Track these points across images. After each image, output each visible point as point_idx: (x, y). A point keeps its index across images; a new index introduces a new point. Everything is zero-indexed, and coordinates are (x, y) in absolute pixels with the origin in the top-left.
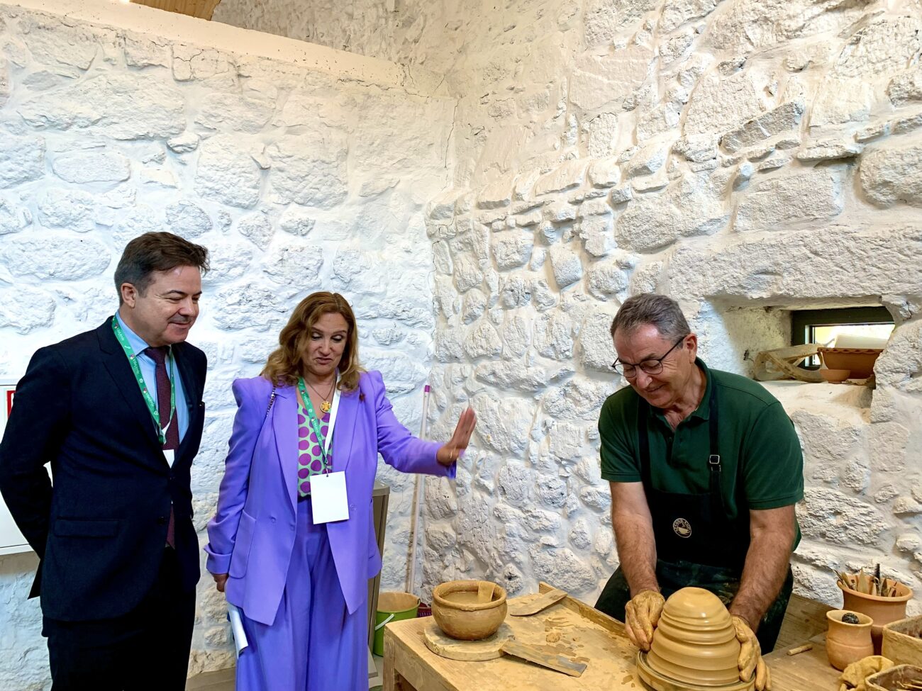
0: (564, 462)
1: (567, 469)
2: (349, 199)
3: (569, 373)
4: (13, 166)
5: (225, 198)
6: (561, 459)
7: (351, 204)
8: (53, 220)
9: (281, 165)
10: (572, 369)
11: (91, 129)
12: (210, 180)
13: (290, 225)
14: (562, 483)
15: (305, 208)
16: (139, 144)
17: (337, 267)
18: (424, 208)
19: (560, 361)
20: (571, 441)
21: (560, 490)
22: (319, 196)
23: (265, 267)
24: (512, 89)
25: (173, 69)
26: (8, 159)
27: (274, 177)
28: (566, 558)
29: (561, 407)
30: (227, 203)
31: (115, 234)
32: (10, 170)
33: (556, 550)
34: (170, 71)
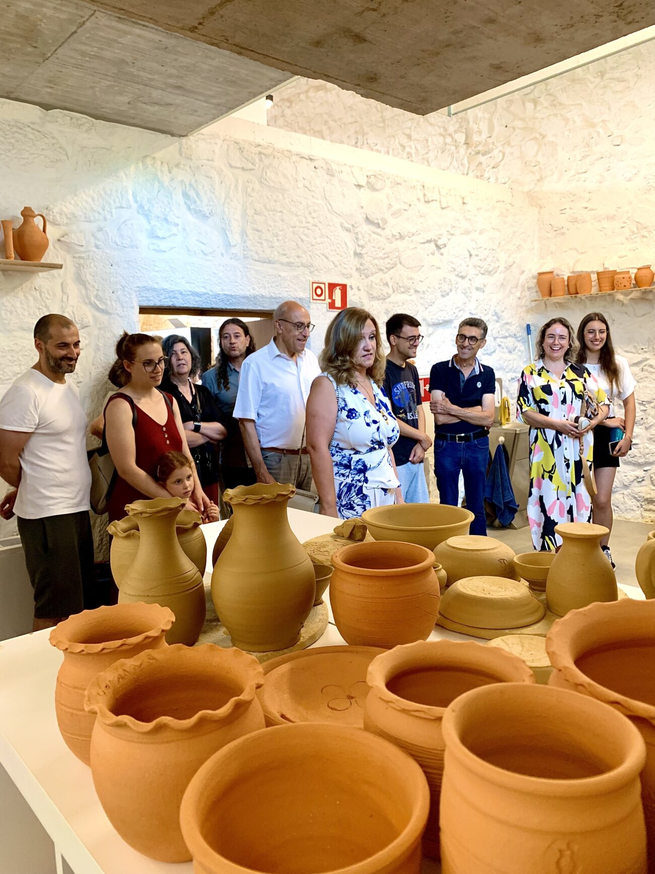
0: (644, 403)
1: (647, 406)
2: (500, 270)
3: (647, 359)
4: (390, 261)
5: (457, 273)
6: (643, 401)
7: (500, 272)
8: (402, 290)
9: (477, 253)
10: (648, 357)
11: (413, 238)
12: (453, 263)
13: (479, 286)
14: (642, 413)
15: (484, 276)
16: (427, 245)
17: (496, 309)
18: (526, 273)
19: (640, 354)
20: (650, 392)
21: (642, 417)
22: (490, 269)
23: (470, 310)
24: (586, 208)
25: (440, 202)
26: (388, 257)
27: (475, 260)
28: (647, 448)
29: (642, 377)
30: (457, 275)
31: (421, 296)
32: (389, 263)
33: (639, 446)
34: (438, 203)
